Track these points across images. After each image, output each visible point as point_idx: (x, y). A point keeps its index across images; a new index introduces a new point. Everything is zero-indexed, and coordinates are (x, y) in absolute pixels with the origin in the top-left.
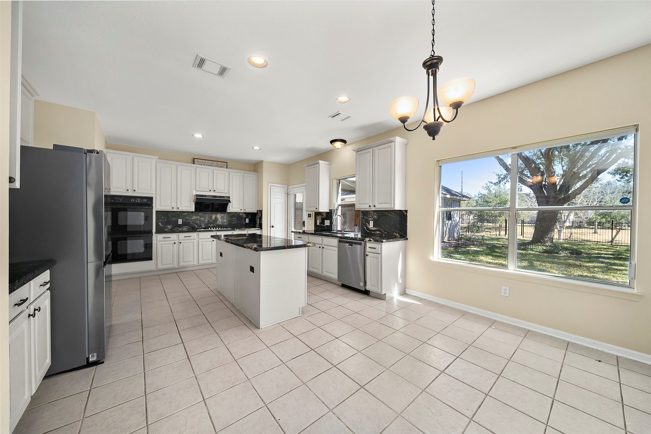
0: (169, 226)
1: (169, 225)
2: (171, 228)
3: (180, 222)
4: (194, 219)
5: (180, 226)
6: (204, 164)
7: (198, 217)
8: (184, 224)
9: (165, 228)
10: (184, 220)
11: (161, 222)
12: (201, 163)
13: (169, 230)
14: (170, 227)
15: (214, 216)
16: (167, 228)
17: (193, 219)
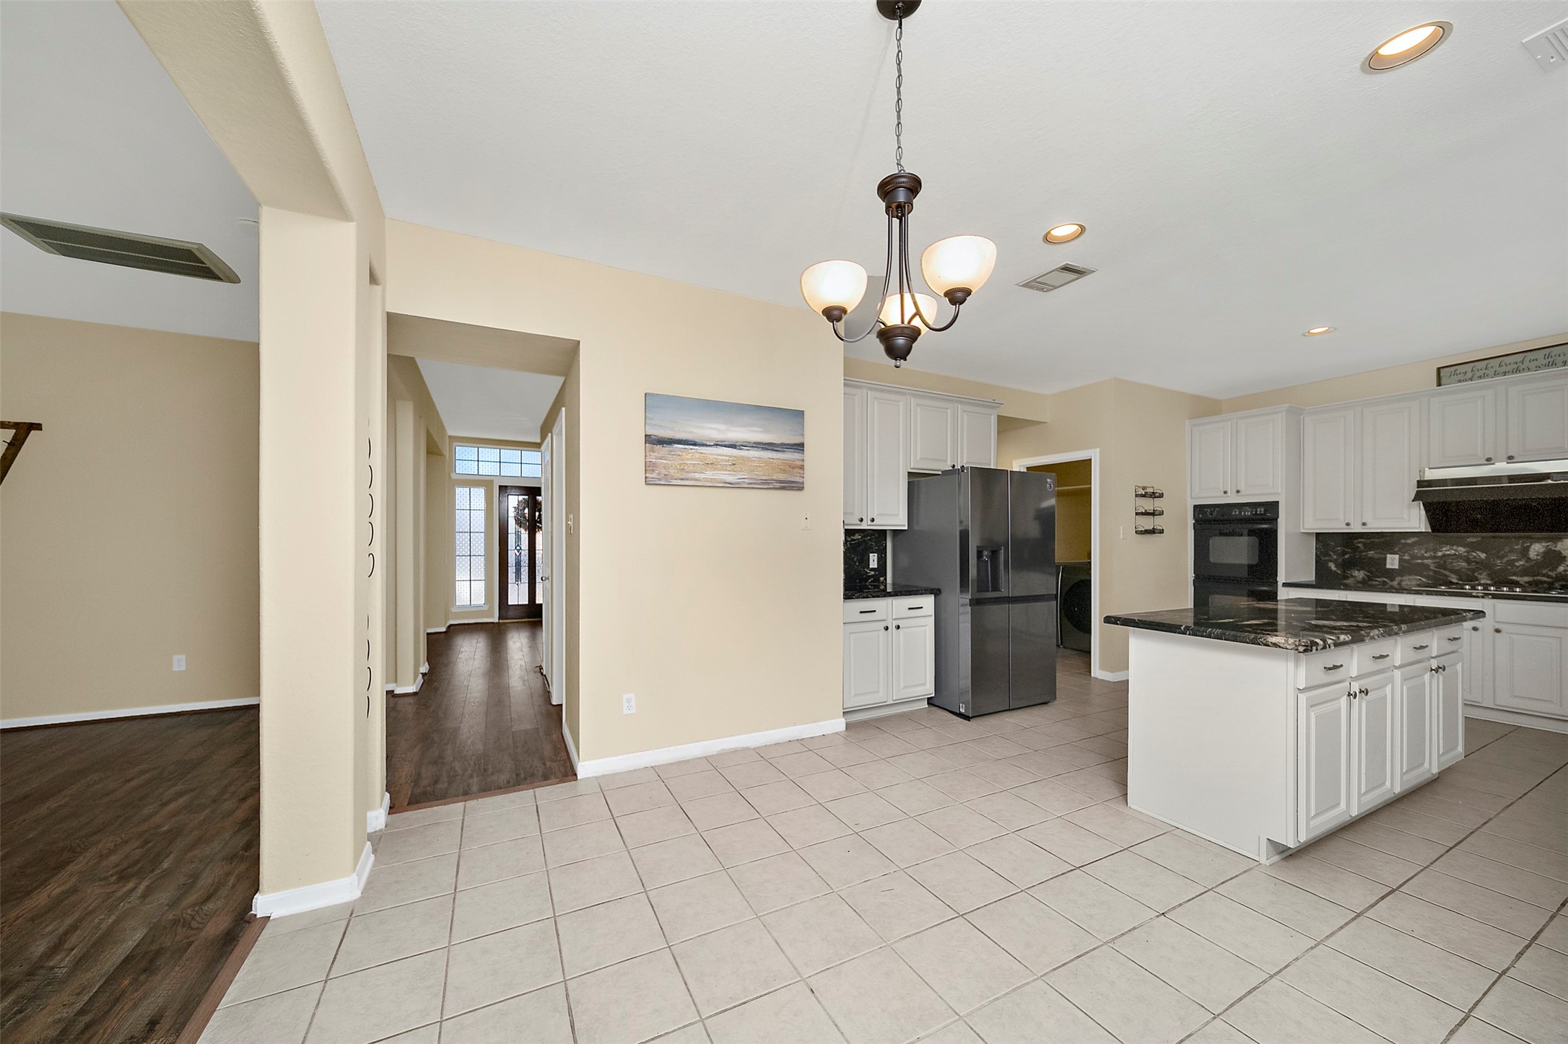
0: (1356, 573)
1: (1359, 570)
2: (1364, 579)
3: (1393, 561)
4: (1444, 556)
5: (1391, 574)
6: (1481, 373)
7: (1460, 548)
8: (1405, 569)
9: (1348, 578)
10: (1407, 557)
11: (1335, 561)
12: (1469, 375)
13: (1358, 582)
14: (1359, 574)
15: (1537, 549)
16: (1352, 576)
17: (1440, 554)
